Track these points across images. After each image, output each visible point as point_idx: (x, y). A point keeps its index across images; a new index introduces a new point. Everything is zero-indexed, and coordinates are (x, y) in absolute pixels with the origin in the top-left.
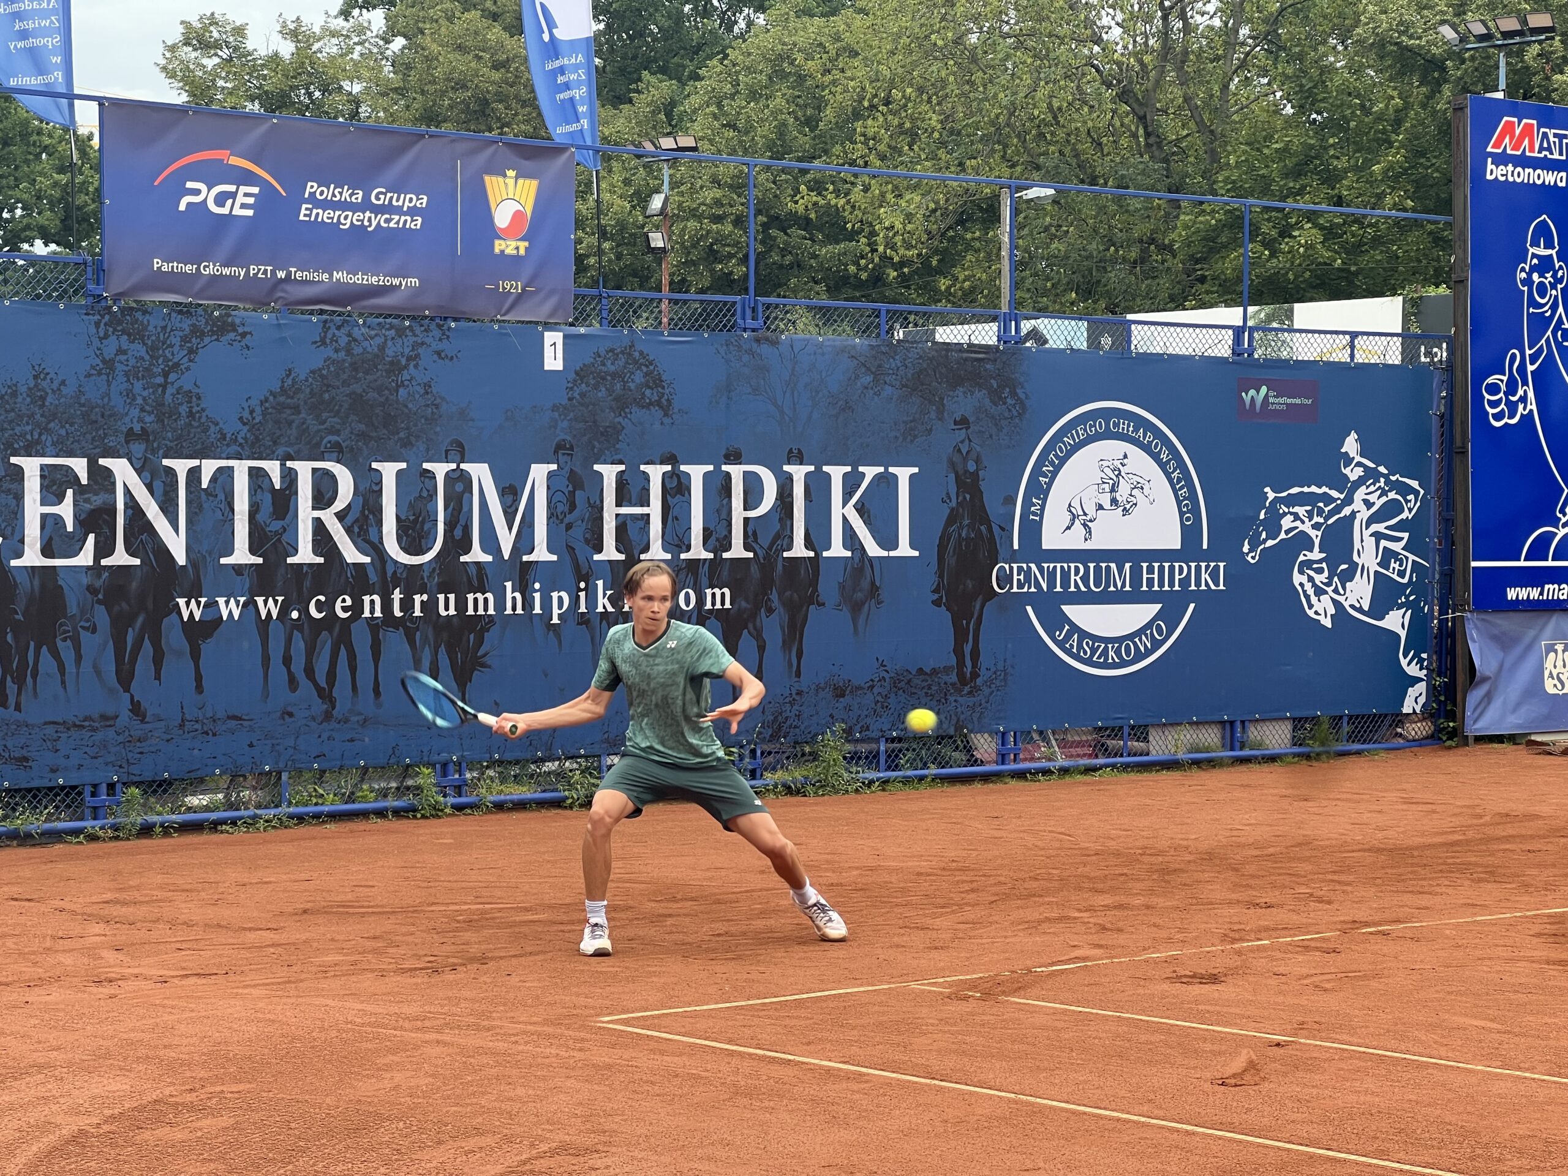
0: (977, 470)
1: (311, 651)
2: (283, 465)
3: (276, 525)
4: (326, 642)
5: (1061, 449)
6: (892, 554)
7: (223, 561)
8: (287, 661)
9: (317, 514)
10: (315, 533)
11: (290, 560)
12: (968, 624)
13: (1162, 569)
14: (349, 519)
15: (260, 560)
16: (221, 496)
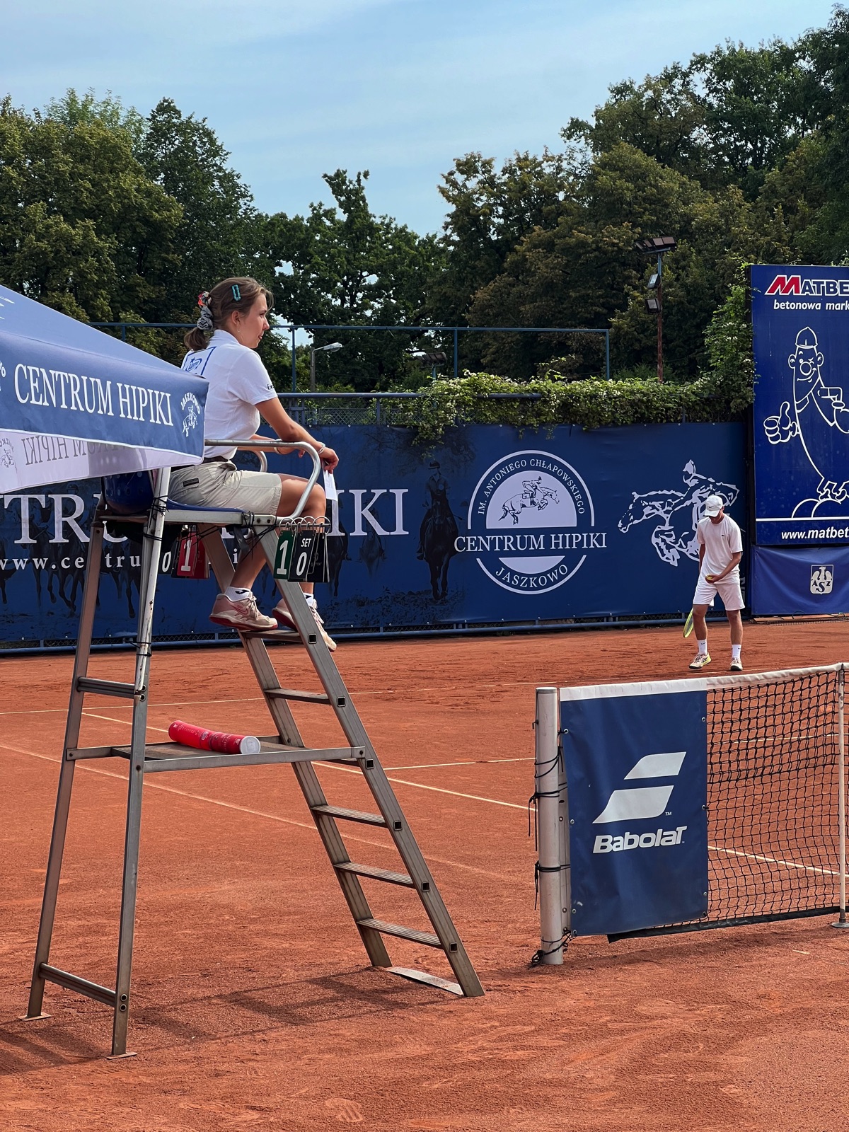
0: (444, 490)
1: (62, 584)
2: (46, 497)
3: (43, 525)
4: (70, 579)
5: (498, 476)
6: (392, 533)
7: (16, 542)
8: (50, 588)
9: (64, 519)
10: (63, 529)
11: (50, 541)
12: (440, 568)
13: (564, 538)
14: (82, 522)
15: (35, 542)
16: (15, 512)
